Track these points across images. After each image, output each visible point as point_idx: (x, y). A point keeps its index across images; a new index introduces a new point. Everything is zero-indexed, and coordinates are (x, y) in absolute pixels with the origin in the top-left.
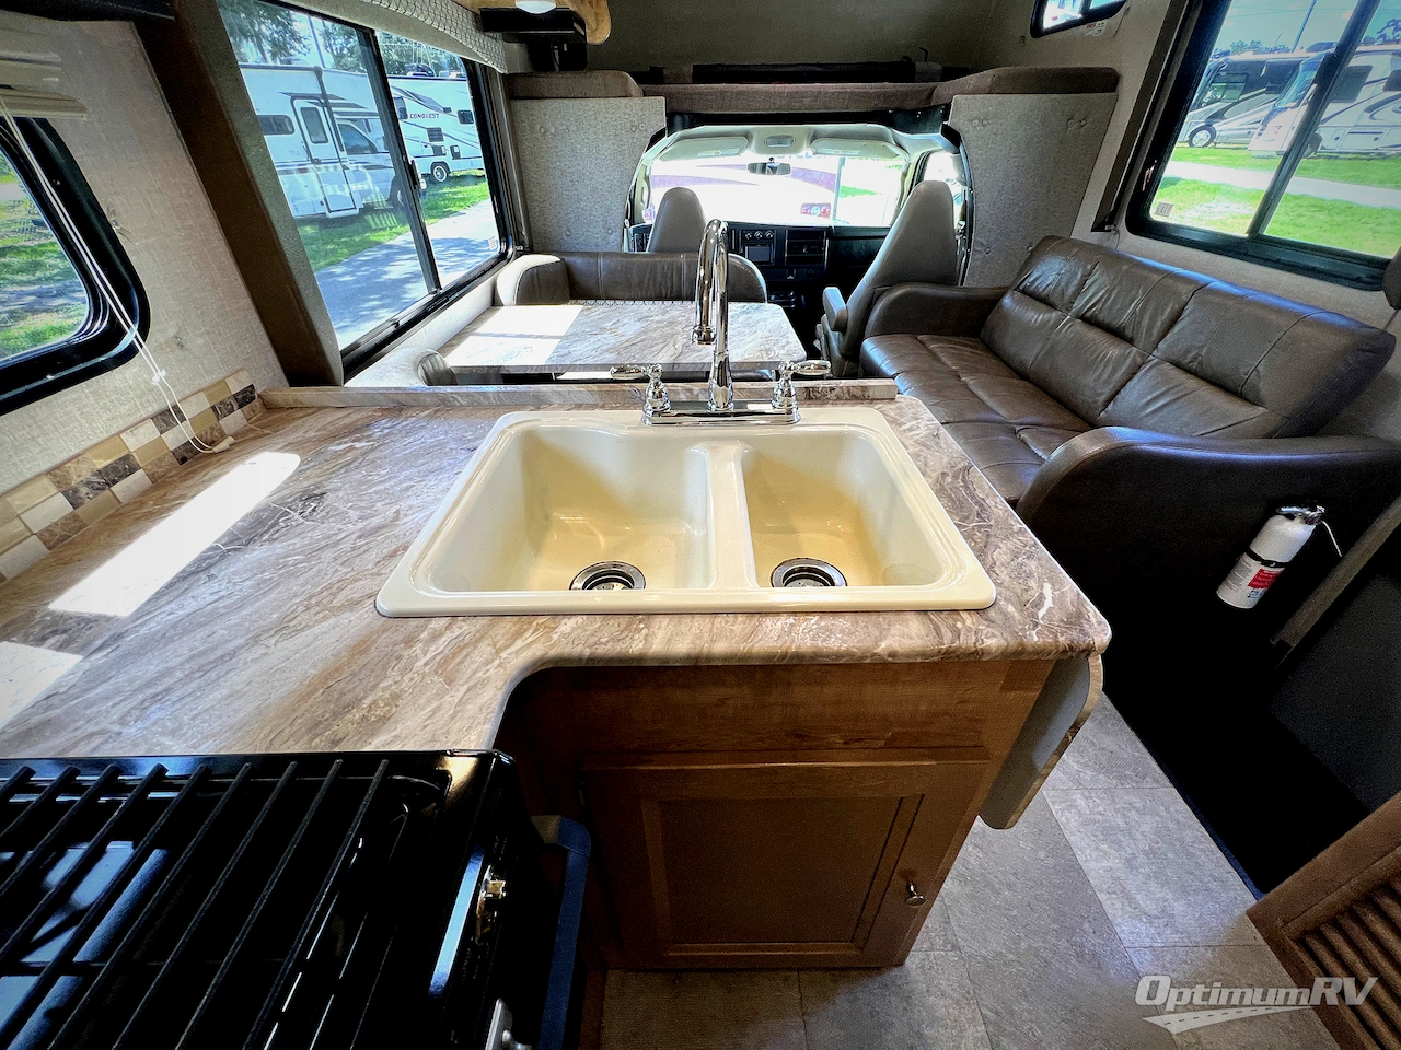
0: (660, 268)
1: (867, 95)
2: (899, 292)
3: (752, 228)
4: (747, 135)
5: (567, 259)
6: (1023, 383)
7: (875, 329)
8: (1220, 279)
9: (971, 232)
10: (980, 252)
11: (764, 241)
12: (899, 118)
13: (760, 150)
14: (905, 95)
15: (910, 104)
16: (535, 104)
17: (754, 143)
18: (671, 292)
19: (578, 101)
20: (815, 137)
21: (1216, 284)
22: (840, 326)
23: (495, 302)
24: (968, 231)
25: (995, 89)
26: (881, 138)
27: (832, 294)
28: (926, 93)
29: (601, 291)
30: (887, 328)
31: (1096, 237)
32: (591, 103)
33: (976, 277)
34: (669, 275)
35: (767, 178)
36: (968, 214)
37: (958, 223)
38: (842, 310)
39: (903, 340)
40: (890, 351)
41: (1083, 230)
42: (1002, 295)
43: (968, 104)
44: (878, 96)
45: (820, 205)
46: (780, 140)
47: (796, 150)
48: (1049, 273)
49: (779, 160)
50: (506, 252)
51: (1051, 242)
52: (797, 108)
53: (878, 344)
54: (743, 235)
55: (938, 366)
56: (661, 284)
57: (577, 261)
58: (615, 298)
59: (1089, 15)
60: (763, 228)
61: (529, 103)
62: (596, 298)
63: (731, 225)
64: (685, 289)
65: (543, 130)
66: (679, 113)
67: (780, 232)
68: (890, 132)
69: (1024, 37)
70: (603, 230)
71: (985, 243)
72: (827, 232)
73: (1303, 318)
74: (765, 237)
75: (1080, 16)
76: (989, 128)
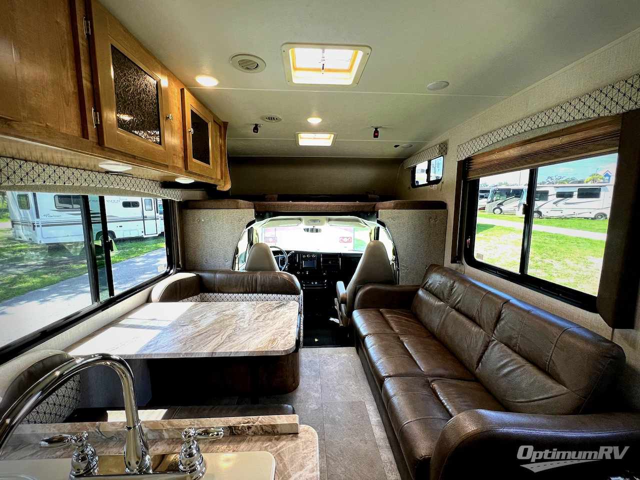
0: (246, 279)
1: (347, 206)
2: (368, 288)
3: (306, 253)
4: (300, 219)
5: (200, 274)
6: (434, 342)
7: (358, 305)
8: (515, 298)
9: (398, 260)
10: (404, 270)
11: (311, 259)
12: (361, 214)
13: (306, 224)
14: (365, 206)
15: (366, 209)
16: (196, 211)
17: (303, 221)
18: (252, 290)
19: (215, 210)
20: (329, 220)
21: (513, 301)
22: (343, 301)
23: (148, 300)
24: (396, 260)
25: (396, 207)
26: (358, 221)
27: (340, 285)
28: (373, 206)
29: (216, 289)
30: (364, 305)
31: (454, 266)
32: (221, 211)
33: (405, 281)
34: (251, 282)
36: (395, 252)
37: (391, 257)
38: (343, 294)
39: (372, 313)
40: (367, 320)
41: (447, 263)
42: (418, 290)
43: (386, 212)
44: (353, 206)
45: (348, 238)
46: (315, 221)
47: (322, 224)
48: (436, 279)
49: (316, 227)
50: (169, 272)
51: (436, 267)
52: (319, 210)
53: (361, 314)
54: (302, 256)
55: (388, 331)
56: (246, 287)
57: (206, 275)
58: (223, 293)
59: (430, 183)
60: (311, 254)
61: (193, 211)
62: (214, 292)
63: (296, 252)
64: (259, 289)
65: (198, 220)
66: (269, 212)
67: (318, 255)
68: (360, 219)
69: (409, 188)
70: (223, 260)
71: (405, 266)
72: (340, 255)
73: (564, 331)
74: (311, 257)
75: (427, 183)
76: (396, 221)
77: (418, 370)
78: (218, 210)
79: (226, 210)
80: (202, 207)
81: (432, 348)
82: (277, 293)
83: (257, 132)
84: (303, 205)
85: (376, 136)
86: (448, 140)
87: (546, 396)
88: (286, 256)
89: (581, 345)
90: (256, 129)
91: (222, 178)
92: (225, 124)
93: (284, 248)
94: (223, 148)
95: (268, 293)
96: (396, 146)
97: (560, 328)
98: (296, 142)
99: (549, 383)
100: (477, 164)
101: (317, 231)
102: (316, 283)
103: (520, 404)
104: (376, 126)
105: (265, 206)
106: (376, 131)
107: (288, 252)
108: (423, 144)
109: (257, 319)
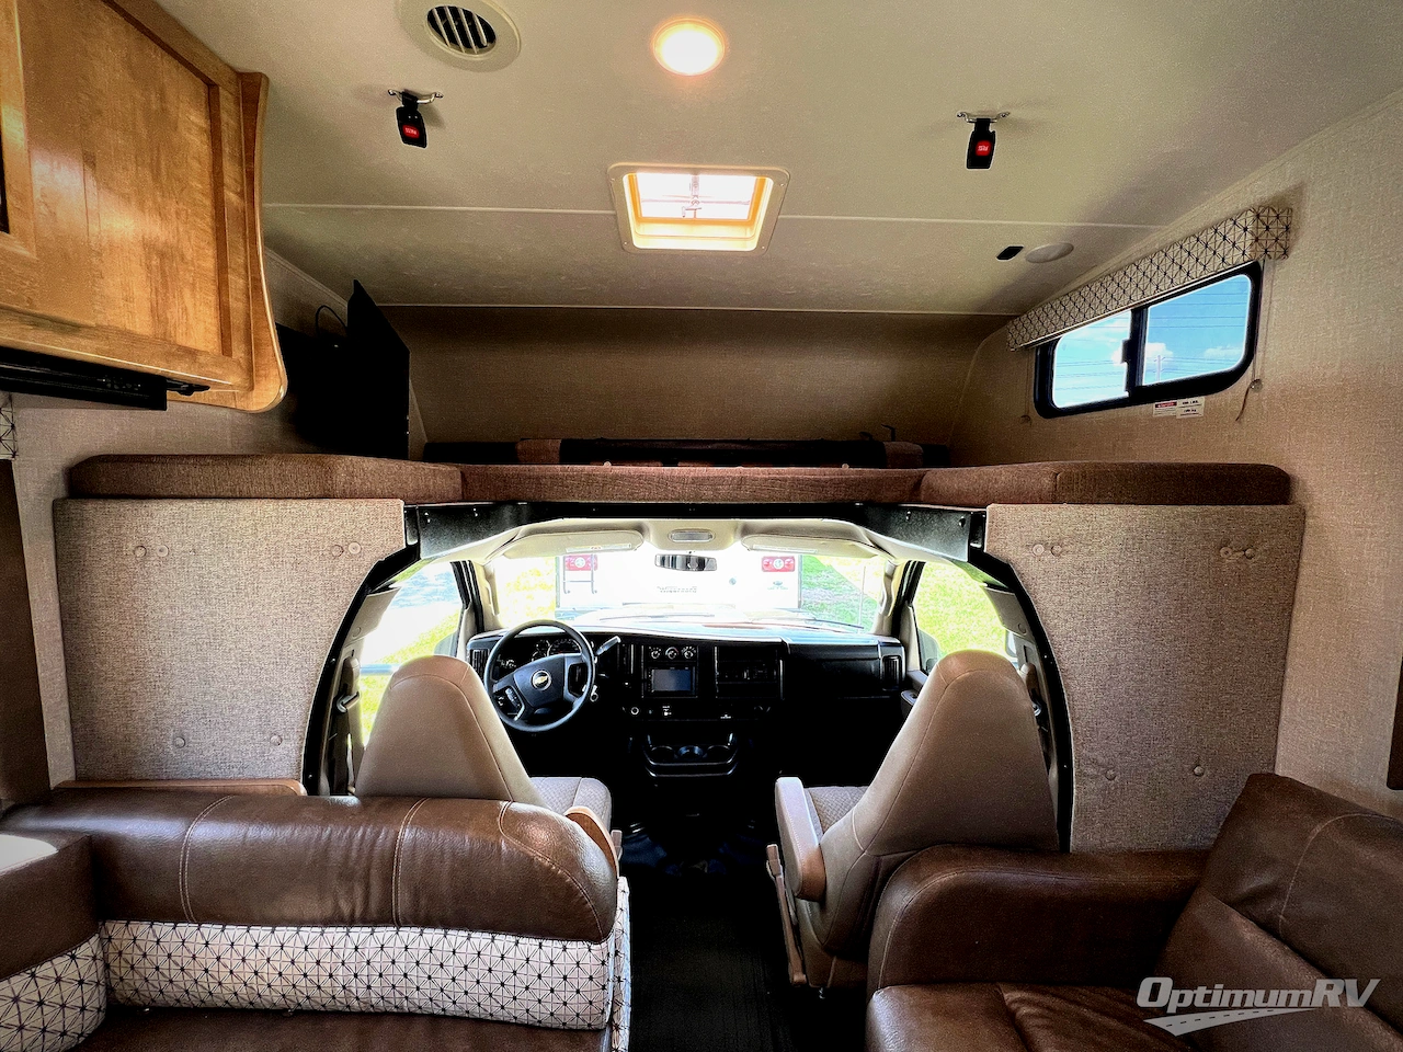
3: (662, 642)
4: (640, 529)
11: (679, 663)
12: (872, 513)
13: (663, 546)
14: (879, 482)
15: (888, 496)
16: (126, 507)
17: (652, 532)
18: (366, 909)
19: (218, 504)
20: (746, 531)
22: (811, 890)
25: (1059, 494)
28: (911, 482)
29: (185, 904)
32: (245, 507)
34: (359, 871)
42: (1188, 900)
43: (1016, 517)
44: (836, 484)
46: (692, 535)
49: (701, 553)
52: (708, 496)
54: (647, 652)
56: (336, 898)
58: (225, 920)
59: (1139, 394)
60: (679, 643)
61: (114, 506)
62: (177, 917)
63: (628, 639)
64: (402, 901)
65: (140, 553)
66: (513, 502)
67: (704, 647)
68: (860, 530)
69: (1026, 418)
70: (259, 737)
71: (1101, 760)
72: (777, 650)
74: (681, 656)
75: (1126, 394)
76: (1067, 558)
78: (233, 505)
79: (270, 507)
80: (162, 493)
82: (493, 927)
83: (421, 141)
84: (649, 479)
85: (978, 160)
86: (1299, 190)
88: (588, 656)
90: (412, 118)
91: (226, 349)
92: (251, 88)
93: (582, 624)
94: (231, 196)
95: (447, 924)
96: (1010, 253)
98: (617, 228)
101: (701, 564)
102: (697, 750)
104: (979, 109)
105: (504, 479)
106: (983, 133)
107: (598, 638)
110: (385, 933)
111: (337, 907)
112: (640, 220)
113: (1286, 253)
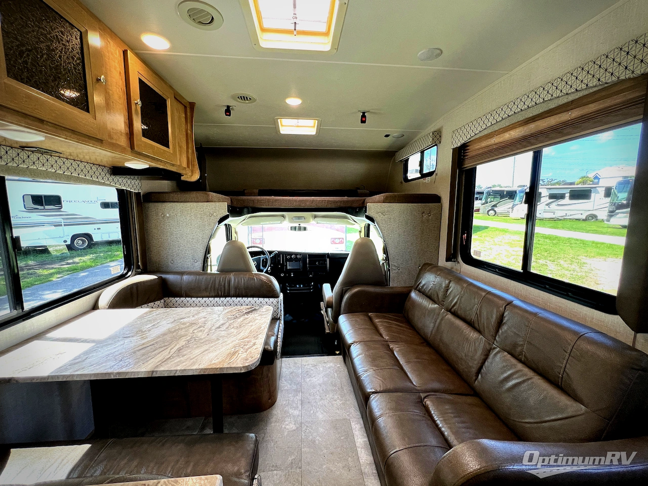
0: (217, 281)
1: (337, 202)
2: (356, 290)
3: (290, 254)
4: (283, 216)
5: (164, 276)
6: (427, 349)
7: (344, 310)
8: (518, 298)
9: (389, 260)
10: (395, 270)
11: (296, 260)
12: (350, 210)
13: (291, 222)
14: (353, 201)
15: (355, 205)
16: (160, 204)
17: (287, 218)
18: (224, 293)
19: (182, 203)
20: (315, 217)
21: (517, 302)
22: (329, 305)
23: (95, 307)
24: (387, 259)
25: (385, 201)
26: (346, 218)
27: (326, 287)
28: (362, 201)
29: (183, 292)
30: (351, 310)
31: (449, 265)
32: (188, 204)
33: (396, 283)
34: (223, 284)
35: (297, 233)
36: (385, 251)
37: (381, 256)
38: (329, 297)
39: (360, 318)
40: (353, 326)
41: (442, 262)
42: (410, 292)
43: (374, 206)
44: (341, 202)
45: (340, 239)
46: (299, 218)
47: (308, 222)
48: (430, 280)
49: (303, 225)
50: (127, 273)
51: (429, 266)
52: (303, 206)
53: (348, 319)
54: (286, 257)
55: (377, 338)
56: (218, 290)
57: (170, 277)
58: (191, 297)
59: (424, 176)
60: (296, 254)
61: (157, 204)
62: (181, 296)
63: (280, 253)
64: (232, 292)
65: (162, 215)
66: (247, 207)
67: (304, 256)
68: (348, 215)
69: (401, 182)
70: (192, 261)
71: (396, 265)
72: (328, 255)
73: (580, 337)
74: (297, 258)
75: (420, 176)
76: (386, 216)
77: (410, 384)
78: (185, 204)
79: (195, 204)
80: (167, 201)
81: (426, 357)
82: (253, 296)
83: (230, 115)
84: (286, 200)
85: (363, 122)
86: (442, 127)
87: (560, 416)
88: (268, 257)
89: (601, 353)
90: (228, 111)
91: (188, 167)
92: (192, 105)
93: (267, 248)
94: (189, 131)
95: (243, 296)
96: (387, 136)
97: (575, 333)
98: (277, 129)
99: (564, 400)
100: (473, 150)
101: (305, 229)
102: (302, 286)
103: (528, 425)
104: (363, 110)
105: (244, 201)
106: (364, 116)
107: (270, 252)
108: (415, 134)
109: (219, 327)
110: (228, 299)
111: (218, 292)
112: (282, 126)
113: (440, 142)
